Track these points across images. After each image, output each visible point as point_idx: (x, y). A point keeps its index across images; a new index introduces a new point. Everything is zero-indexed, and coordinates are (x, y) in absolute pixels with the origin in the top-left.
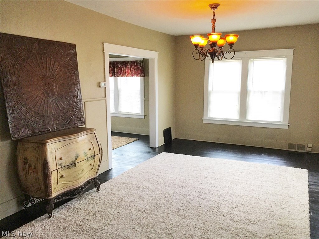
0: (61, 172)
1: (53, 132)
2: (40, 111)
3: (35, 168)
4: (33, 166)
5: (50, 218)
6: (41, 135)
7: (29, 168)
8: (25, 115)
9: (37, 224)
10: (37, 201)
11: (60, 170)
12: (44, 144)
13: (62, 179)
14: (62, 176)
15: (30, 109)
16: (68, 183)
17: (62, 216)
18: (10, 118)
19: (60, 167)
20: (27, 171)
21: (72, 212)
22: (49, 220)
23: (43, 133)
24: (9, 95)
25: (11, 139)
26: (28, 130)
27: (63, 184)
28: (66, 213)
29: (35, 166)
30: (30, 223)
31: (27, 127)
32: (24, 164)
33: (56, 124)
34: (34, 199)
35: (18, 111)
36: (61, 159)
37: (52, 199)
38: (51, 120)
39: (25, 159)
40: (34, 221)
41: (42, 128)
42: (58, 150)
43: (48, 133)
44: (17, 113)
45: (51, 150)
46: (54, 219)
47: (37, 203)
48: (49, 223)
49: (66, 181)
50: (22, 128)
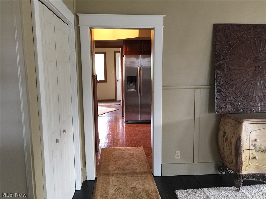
0: (254, 153)
1: (256, 113)
2: (245, 92)
3: (230, 142)
4: (229, 141)
5: (237, 192)
6: (243, 114)
7: (226, 141)
8: (230, 94)
9: (223, 192)
10: (230, 172)
11: (253, 151)
12: (241, 123)
13: (254, 160)
14: (255, 158)
15: (236, 89)
16: (261, 166)
17: (248, 195)
18: (216, 95)
19: (254, 148)
20: (224, 143)
21: (260, 196)
22: (235, 193)
23: (245, 112)
24: (219, 76)
25: (215, 112)
26: (231, 108)
27: (255, 165)
28: (253, 194)
29: (230, 140)
30: (219, 188)
31: (231, 105)
32: (223, 136)
33: (261, 106)
34: (228, 169)
35: (224, 91)
36: (255, 140)
37: (242, 175)
38: (256, 101)
39: (224, 132)
40: (223, 188)
41: (245, 107)
42: (254, 131)
43: (251, 113)
44: (223, 91)
45: (246, 129)
46: (240, 195)
47: (229, 174)
48: (234, 196)
49: (259, 163)
50: (226, 105)
